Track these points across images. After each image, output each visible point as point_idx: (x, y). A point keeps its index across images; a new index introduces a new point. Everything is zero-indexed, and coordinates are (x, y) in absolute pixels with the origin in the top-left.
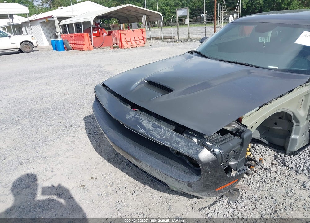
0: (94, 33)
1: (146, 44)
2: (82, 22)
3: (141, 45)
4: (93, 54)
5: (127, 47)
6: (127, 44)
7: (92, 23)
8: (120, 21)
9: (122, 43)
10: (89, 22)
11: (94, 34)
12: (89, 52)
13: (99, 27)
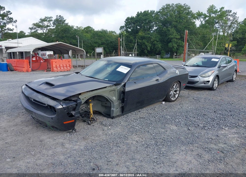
0: (33, 59)
1: (71, 70)
2: (24, 52)
3: (68, 70)
4: (30, 75)
5: (57, 71)
6: (57, 69)
7: (32, 53)
8: (55, 53)
9: (53, 68)
10: (30, 52)
11: (32, 61)
12: (28, 73)
13: (38, 56)
